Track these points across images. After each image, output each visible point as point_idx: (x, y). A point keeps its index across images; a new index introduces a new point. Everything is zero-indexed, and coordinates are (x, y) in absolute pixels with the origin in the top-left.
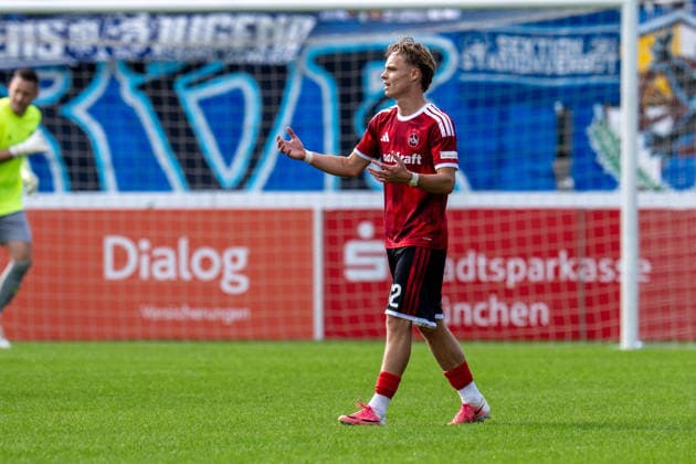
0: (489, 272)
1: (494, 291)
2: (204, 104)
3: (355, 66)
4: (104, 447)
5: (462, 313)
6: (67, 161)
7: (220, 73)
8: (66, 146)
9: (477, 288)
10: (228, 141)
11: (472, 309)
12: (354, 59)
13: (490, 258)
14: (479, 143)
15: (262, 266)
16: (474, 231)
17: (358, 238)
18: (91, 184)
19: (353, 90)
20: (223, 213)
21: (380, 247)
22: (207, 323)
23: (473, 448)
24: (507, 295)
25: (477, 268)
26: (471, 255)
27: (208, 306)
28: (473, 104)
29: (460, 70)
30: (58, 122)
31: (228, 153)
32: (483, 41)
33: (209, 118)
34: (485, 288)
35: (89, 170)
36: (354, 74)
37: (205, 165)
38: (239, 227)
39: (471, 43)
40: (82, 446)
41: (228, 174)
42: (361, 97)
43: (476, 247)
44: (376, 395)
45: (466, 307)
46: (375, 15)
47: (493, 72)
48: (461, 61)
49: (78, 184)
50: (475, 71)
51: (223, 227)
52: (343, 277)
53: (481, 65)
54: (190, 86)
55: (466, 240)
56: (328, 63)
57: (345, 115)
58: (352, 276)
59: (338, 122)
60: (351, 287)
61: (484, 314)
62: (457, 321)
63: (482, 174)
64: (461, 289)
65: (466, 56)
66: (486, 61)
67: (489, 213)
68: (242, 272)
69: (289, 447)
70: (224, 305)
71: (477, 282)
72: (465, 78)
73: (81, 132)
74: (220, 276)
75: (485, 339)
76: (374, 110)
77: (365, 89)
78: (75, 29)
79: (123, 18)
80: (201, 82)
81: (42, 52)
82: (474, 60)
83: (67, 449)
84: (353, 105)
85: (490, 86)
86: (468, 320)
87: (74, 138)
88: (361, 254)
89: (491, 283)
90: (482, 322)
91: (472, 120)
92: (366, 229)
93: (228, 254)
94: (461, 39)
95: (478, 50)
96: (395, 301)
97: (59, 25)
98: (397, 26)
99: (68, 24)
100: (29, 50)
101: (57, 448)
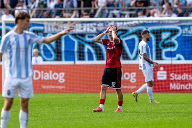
0: (188, 78)
1: (189, 82)
2: (126, 41)
3: (159, 33)
4: (104, 116)
5: (183, 87)
6: (97, 54)
7: (130, 34)
8: (96, 50)
9: (186, 81)
10: (132, 49)
11: (185, 86)
12: (159, 31)
13: (189, 75)
14: (186, 50)
15: (139, 77)
16: (185, 69)
17: (160, 70)
18: (102, 59)
19: (159, 38)
20: (131, 65)
21: (165, 72)
22: (127, 89)
23: (185, 116)
25: (186, 77)
26: (185, 74)
27: (127, 85)
28: (185, 41)
29: (182, 34)
30: (94, 45)
31: (132, 52)
32: (187, 27)
33: (127, 44)
34: (188, 81)
35: (101, 56)
36: (159, 35)
37: (127, 54)
38: (134, 68)
39: (184, 28)
40: (99, 116)
41: (132, 56)
42: (160, 40)
43: (186, 72)
44: (119, 106)
45: (184, 85)
46: (164, 22)
47: (189, 34)
48: (182, 32)
49: (99, 59)
50: (185, 34)
51: (130, 68)
52: (157, 79)
53: (187, 32)
54: (123, 37)
55: (184, 71)
56: (154, 32)
57: (157, 44)
58: (159, 79)
59: (156, 45)
60: (158, 81)
61: (188, 87)
62: (182, 88)
63: (187, 56)
64: (182, 82)
65: (184, 31)
66: (188, 31)
67: (188, 65)
68: (135, 78)
69: (144, 116)
70: (131, 85)
71: (186, 80)
72: (183, 35)
73: (99, 47)
74: (130, 79)
75: (188, 92)
76: (163, 42)
77: (161, 38)
78: (98, 25)
79: (109, 22)
80: (126, 36)
81: (91, 30)
82: (185, 31)
83: (96, 116)
84: (159, 41)
85: (189, 37)
86: (184, 88)
87: (98, 49)
88: (161, 74)
89: (189, 80)
90: (187, 89)
91: (185, 45)
92: (162, 68)
93: (132, 74)
94: (182, 27)
95: (186, 29)
96: (114, 86)
97: (95, 24)
98: (169, 24)
99: (97, 24)
100: (88, 30)
101: (94, 116)
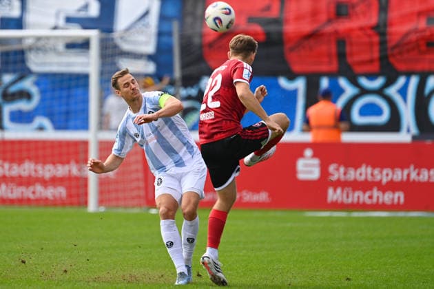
24: (45, 183)
